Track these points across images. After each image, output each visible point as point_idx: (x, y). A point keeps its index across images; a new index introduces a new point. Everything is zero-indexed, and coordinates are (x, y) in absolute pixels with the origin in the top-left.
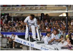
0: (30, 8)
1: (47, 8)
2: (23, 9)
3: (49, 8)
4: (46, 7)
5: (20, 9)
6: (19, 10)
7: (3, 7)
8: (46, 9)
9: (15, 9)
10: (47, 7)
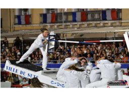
0: (95, 24)
1: (123, 24)
2: (83, 26)
3: (126, 24)
4: (121, 23)
5: (78, 26)
6: (76, 29)
7: (51, 24)
8: (121, 26)
9: (71, 26)
10: (123, 21)
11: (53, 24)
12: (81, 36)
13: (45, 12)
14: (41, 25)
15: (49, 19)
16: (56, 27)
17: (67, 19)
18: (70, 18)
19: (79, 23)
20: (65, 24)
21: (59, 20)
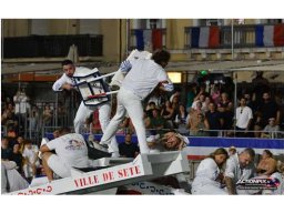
12: (273, 78)
13: (195, 25)
14: (186, 52)
15: (204, 39)
16: (219, 56)
17: (243, 39)
18: (251, 37)
19: (270, 50)
20: (238, 51)
21: (226, 42)
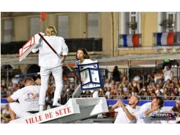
11: (171, 47)
13: (159, 31)
14: (154, 48)
15: (164, 40)
16: (174, 50)
21: (179, 42)
